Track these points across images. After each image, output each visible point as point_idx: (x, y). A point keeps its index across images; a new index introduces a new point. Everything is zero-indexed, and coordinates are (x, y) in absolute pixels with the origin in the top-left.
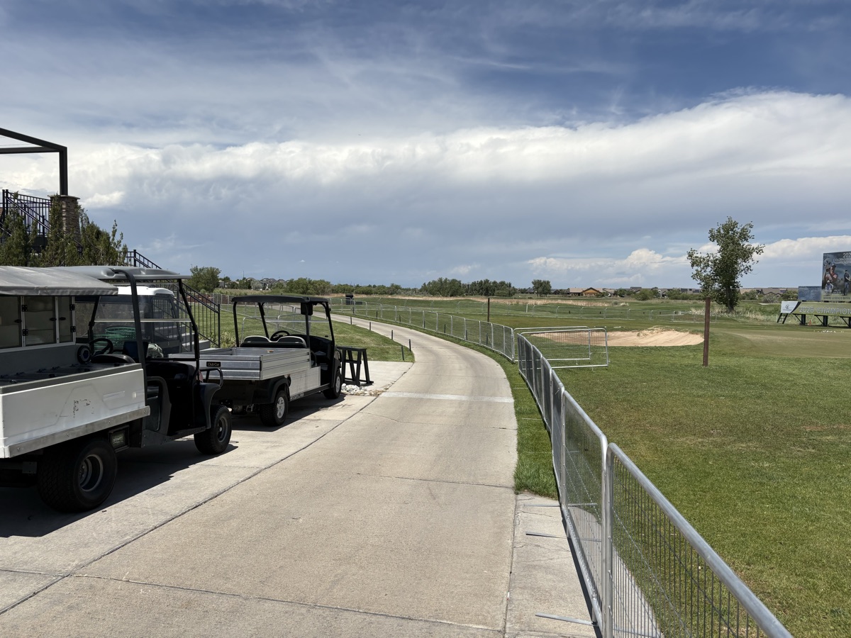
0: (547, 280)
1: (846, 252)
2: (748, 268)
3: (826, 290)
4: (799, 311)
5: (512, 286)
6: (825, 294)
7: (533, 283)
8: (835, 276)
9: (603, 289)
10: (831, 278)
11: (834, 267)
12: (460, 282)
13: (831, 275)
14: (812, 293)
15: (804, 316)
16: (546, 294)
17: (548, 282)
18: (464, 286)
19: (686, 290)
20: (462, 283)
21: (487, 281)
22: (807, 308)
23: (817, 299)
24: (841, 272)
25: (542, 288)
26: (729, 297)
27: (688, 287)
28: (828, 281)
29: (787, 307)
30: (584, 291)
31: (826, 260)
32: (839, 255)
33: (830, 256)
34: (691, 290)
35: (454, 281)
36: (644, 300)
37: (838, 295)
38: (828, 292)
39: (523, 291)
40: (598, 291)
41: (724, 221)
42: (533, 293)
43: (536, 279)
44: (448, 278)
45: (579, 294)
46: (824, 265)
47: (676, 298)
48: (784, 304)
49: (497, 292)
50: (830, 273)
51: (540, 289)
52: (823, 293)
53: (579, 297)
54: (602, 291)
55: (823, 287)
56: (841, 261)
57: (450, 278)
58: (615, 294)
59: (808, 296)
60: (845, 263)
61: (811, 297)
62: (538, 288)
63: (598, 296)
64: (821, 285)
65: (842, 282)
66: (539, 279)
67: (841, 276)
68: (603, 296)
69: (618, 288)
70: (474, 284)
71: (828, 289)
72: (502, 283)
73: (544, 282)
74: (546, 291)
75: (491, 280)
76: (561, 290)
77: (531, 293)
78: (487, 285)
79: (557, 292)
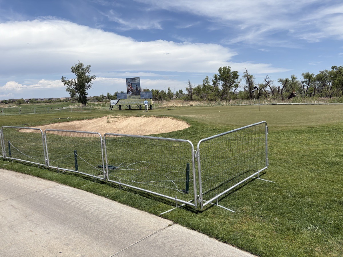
1: (136, 78)
2: (90, 86)
3: (129, 94)
4: (119, 104)
6: (129, 96)
8: (132, 88)
10: (130, 89)
11: (131, 84)
13: (130, 88)
14: (123, 96)
15: (120, 106)
19: (37, 99)
22: (122, 102)
23: (125, 98)
24: (134, 86)
26: (83, 99)
28: (130, 90)
29: (113, 102)
31: (127, 81)
32: (133, 79)
33: (129, 79)
36: (20, 104)
37: (134, 96)
38: (130, 95)
41: (77, 64)
46: (127, 83)
47: (34, 103)
48: (112, 101)
50: (130, 87)
52: (128, 95)
55: (128, 93)
56: (134, 82)
59: (121, 97)
60: (136, 82)
61: (123, 98)
64: (126, 92)
65: (135, 91)
67: (135, 88)
71: (130, 94)
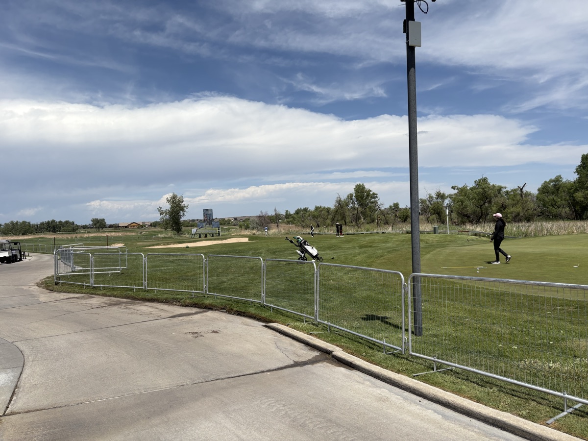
0: (102, 218)
4: (197, 233)
5: (75, 223)
6: (205, 225)
7: (92, 221)
8: (207, 218)
9: (143, 223)
11: (206, 214)
12: (29, 223)
15: (200, 234)
16: (103, 228)
17: (103, 220)
18: (34, 226)
19: (195, 220)
20: (31, 223)
21: (53, 221)
25: (99, 224)
27: (196, 219)
29: (194, 231)
30: (129, 225)
34: (197, 220)
35: (24, 222)
37: (208, 226)
39: (85, 227)
40: (139, 224)
42: (93, 228)
43: (94, 218)
44: (19, 221)
45: (126, 227)
47: (187, 226)
49: (62, 229)
51: (98, 225)
53: (126, 229)
54: (141, 224)
57: (21, 221)
58: (151, 225)
59: (200, 226)
62: (96, 224)
63: (139, 228)
65: (209, 220)
66: (97, 218)
68: (142, 227)
69: (153, 221)
70: (42, 224)
71: (205, 223)
72: (67, 222)
73: (101, 220)
74: (102, 226)
75: (57, 220)
76: (114, 225)
77: (91, 228)
78: (54, 224)
79: (111, 226)
